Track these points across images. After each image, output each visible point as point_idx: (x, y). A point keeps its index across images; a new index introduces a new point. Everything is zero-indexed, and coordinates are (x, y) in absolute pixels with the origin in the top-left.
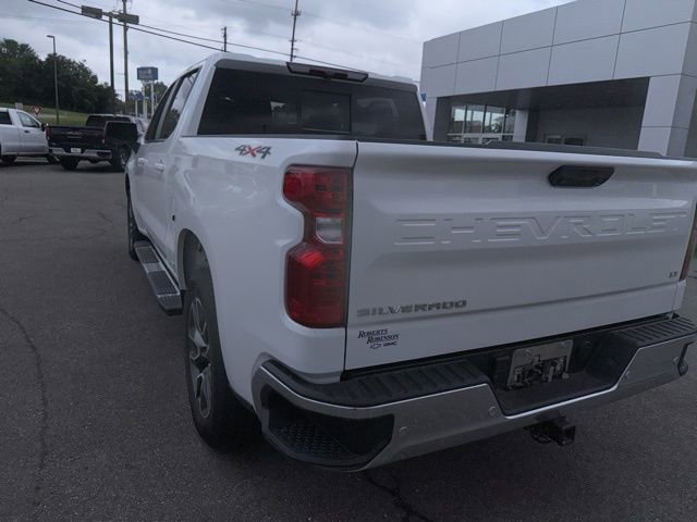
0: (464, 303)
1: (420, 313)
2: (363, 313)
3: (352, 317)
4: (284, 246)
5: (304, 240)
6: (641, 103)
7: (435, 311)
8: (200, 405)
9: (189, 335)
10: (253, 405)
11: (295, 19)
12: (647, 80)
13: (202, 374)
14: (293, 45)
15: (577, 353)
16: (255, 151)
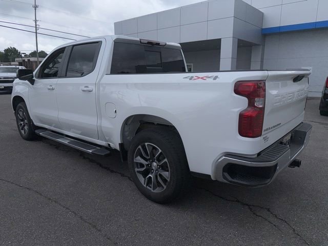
0: (280, 123)
1: (274, 129)
3: (263, 133)
5: (248, 107)
7: (276, 128)
8: (151, 189)
9: (135, 161)
10: (211, 175)
11: (35, 9)
12: (220, 39)
13: (150, 175)
14: (36, 23)
15: (291, 137)
16: (204, 78)
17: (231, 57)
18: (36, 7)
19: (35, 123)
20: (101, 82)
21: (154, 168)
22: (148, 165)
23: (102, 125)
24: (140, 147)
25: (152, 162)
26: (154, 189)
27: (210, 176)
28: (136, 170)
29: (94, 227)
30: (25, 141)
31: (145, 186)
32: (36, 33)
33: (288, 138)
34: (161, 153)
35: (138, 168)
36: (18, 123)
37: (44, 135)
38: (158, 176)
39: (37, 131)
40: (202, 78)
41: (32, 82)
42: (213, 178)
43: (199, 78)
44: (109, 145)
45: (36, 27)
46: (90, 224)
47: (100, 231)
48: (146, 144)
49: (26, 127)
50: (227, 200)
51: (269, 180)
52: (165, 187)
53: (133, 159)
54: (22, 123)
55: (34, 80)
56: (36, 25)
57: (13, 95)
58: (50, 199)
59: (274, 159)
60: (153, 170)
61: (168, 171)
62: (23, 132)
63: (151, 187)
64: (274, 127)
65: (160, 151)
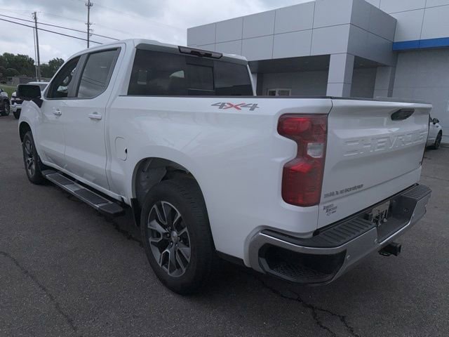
0: (362, 185)
1: (348, 193)
2: (327, 196)
3: (322, 199)
4: (283, 161)
5: (297, 157)
6: (327, 69)
7: (352, 191)
8: (167, 270)
9: (149, 227)
10: (243, 258)
11: (89, 8)
12: (329, 56)
13: (167, 250)
14: (88, 27)
15: (391, 207)
16: (239, 107)
17: (343, 81)
18: (89, 5)
19: (43, 161)
20: (112, 107)
21: (173, 239)
22: (166, 233)
23: (112, 170)
24: (155, 206)
25: (172, 230)
26: (170, 272)
27: (243, 260)
28: (151, 240)
29: (70, 321)
30: (32, 185)
31: (160, 265)
32: (88, 41)
33: (385, 207)
34: (180, 217)
35: (153, 237)
36: (25, 159)
37: (50, 179)
38: (177, 253)
39: (43, 173)
40: (236, 107)
41: (40, 103)
42: (246, 263)
43: (232, 106)
44: (122, 199)
45: (88, 33)
46: (66, 316)
47: (75, 329)
48: (163, 202)
49: (34, 167)
50: (282, 296)
51: (330, 277)
52: (184, 270)
53: (146, 224)
54: (30, 159)
55: (42, 101)
56: (88, 30)
57: (20, 121)
58: (26, 272)
59: (337, 243)
60: (172, 242)
61: (188, 246)
62: (30, 171)
63: (167, 268)
64: (347, 190)
65: (179, 215)
